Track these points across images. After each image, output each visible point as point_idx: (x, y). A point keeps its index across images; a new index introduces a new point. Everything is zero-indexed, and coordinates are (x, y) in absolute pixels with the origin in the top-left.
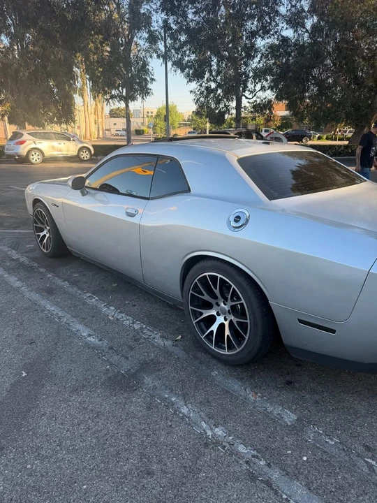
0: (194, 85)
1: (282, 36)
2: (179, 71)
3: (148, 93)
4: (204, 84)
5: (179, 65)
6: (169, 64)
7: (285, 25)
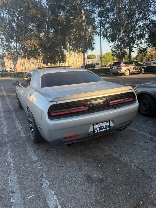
0: (111, 44)
1: (151, 20)
2: (105, 39)
3: (94, 49)
4: (116, 43)
5: (106, 36)
6: (102, 37)
7: (153, 15)
